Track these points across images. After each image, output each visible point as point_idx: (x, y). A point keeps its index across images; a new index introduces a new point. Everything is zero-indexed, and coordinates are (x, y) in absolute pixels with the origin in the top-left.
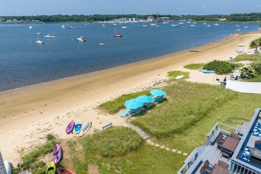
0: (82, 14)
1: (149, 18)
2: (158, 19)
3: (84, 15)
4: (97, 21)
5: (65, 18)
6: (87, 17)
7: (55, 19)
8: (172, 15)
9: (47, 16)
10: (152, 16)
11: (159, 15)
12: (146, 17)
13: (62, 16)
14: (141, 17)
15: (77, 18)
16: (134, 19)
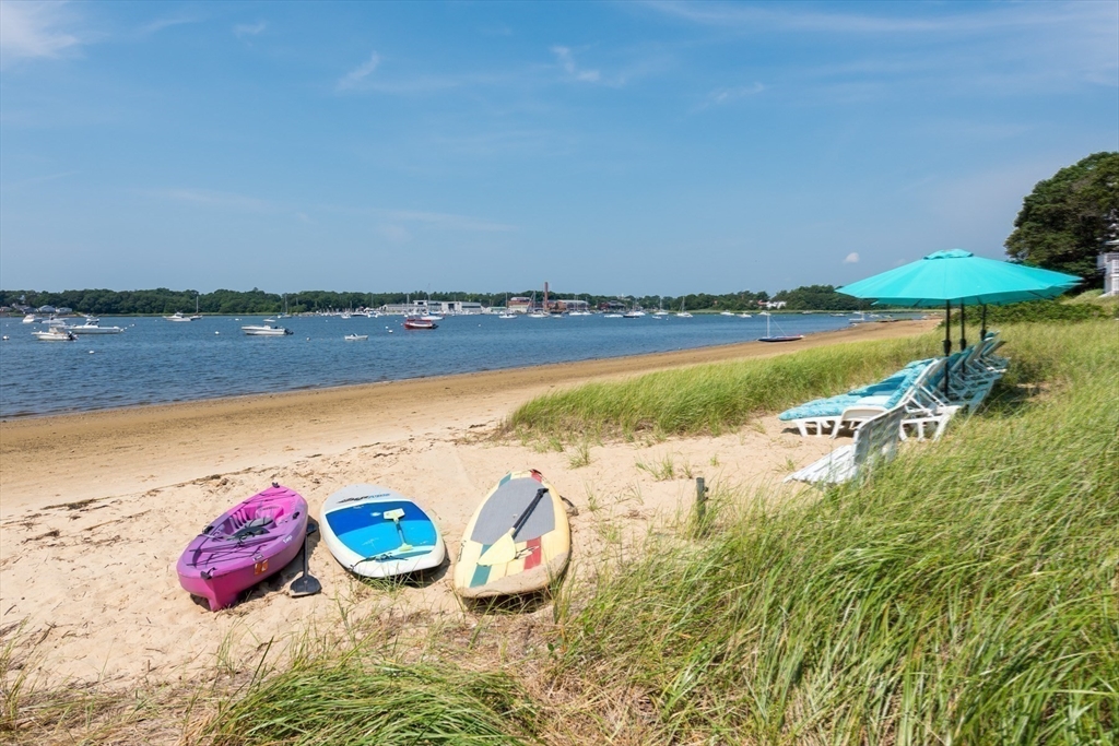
1: (515, 303)
2: (546, 306)
3: (262, 293)
4: (314, 311)
5: (184, 299)
6: (275, 298)
7: (138, 303)
8: (593, 294)
9: (107, 291)
10: (524, 295)
11: (548, 293)
12: (501, 301)
13: (174, 293)
14: (485, 300)
15: (232, 302)
16: (458, 306)
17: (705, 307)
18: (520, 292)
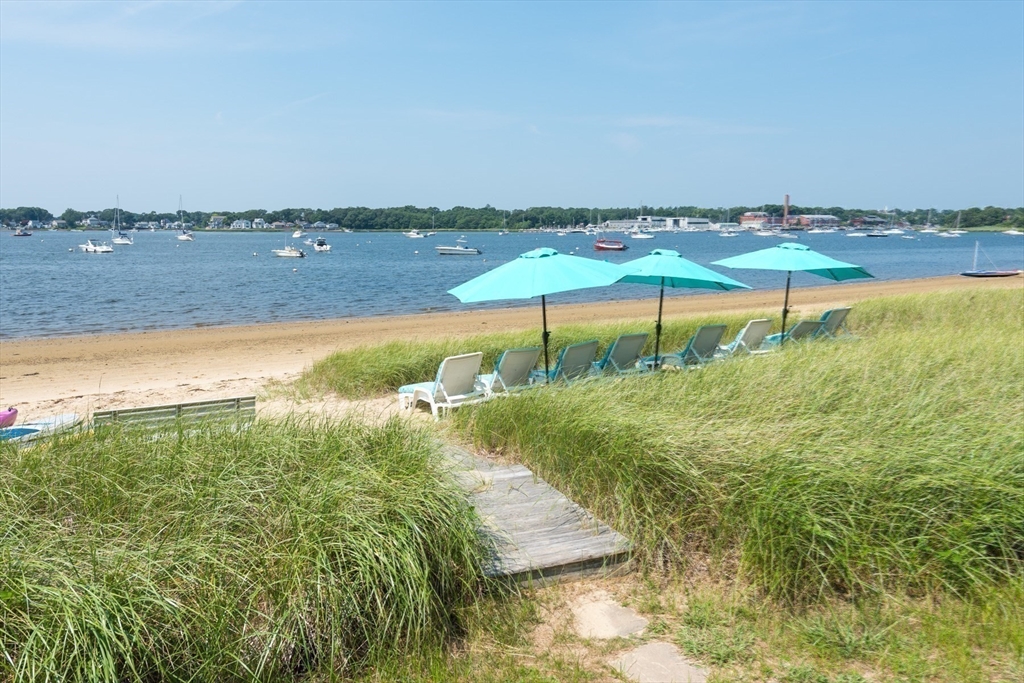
0: (488, 205)
1: (749, 218)
2: (785, 222)
3: (494, 209)
4: (538, 228)
5: (426, 216)
6: (507, 214)
7: (389, 219)
8: (846, 207)
9: (365, 209)
10: (759, 209)
11: (790, 207)
12: (736, 216)
13: (418, 210)
14: (714, 216)
15: (467, 218)
16: (684, 222)
17: (990, 224)
18: (756, 206)
